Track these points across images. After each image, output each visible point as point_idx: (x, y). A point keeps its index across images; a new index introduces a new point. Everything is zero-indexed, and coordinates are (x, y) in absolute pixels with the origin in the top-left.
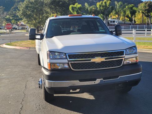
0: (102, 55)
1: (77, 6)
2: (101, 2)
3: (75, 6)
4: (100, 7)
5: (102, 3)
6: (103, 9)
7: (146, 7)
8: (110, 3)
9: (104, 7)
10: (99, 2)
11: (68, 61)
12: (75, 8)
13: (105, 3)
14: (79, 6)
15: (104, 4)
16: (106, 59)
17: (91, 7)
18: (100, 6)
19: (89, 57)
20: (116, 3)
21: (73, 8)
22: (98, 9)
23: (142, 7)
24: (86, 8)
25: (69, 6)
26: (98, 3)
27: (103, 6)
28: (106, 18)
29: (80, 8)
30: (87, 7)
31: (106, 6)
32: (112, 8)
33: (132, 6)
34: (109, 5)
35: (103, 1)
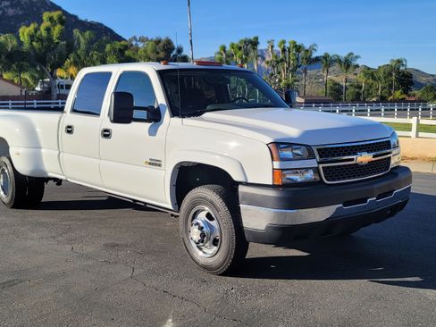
2: (32, 27)
4: (32, 41)
5: (36, 30)
6: (39, 49)
8: (62, 32)
9: (45, 44)
10: (28, 26)
11: (319, 163)
13: (48, 30)
15: (43, 33)
16: (374, 157)
18: (32, 37)
19: (350, 154)
20: (76, 32)
22: (26, 46)
23: (149, 52)
26: (23, 27)
27: (40, 40)
28: (51, 73)
31: (50, 39)
32: (67, 46)
33: (122, 45)
34: (58, 38)
35: (40, 25)
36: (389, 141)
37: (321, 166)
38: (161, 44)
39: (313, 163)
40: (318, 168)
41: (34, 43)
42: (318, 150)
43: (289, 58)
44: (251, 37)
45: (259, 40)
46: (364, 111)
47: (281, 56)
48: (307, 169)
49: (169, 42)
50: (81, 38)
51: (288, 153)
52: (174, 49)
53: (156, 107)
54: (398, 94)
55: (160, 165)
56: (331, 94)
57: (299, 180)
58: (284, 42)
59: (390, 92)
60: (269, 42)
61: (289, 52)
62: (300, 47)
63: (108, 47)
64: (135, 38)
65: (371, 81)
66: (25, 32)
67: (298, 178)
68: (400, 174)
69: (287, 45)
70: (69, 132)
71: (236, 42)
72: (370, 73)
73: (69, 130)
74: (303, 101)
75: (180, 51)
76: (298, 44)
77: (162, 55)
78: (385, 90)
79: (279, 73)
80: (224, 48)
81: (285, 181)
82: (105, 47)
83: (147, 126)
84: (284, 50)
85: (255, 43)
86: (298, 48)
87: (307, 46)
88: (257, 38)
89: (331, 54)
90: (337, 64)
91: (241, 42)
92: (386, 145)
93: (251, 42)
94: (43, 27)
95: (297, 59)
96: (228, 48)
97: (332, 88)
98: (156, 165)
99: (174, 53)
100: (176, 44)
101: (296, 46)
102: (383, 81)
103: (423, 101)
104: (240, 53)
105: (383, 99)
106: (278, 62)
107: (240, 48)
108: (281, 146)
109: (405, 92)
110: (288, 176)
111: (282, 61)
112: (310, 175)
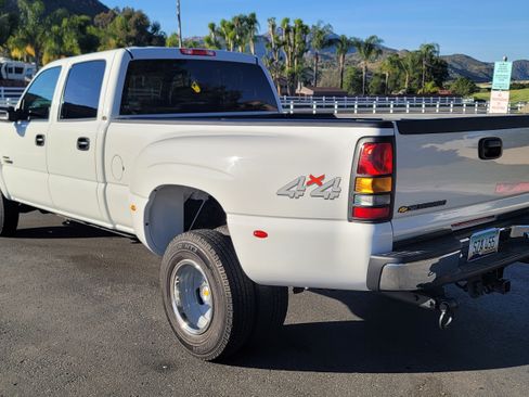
7: (128, 30)
23: (118, 29)
32: (10, 19)
33: (82, 20)
38: (133, 20)
43: (294, 40)
44: (248, 15)
45: (257, 18)
46: (385, 106)
47: (283, 38)
49: (142, 18)
50: (30, 13)
52: (148, 26)
54: (429, 86)
56: (352, 85)
58: (287, 20)
59: (420, 84)
60: (269, 20)
61: (295, 32)
62: (307, 27)
63: (65, 22)
65: (397, 70)
69: (292, 24)
71: (229, 19)
72: (396, 62)
74: (312, 92)
75: (156, 28)
76: (304, 23)
77: (133, 33)
78: (415, 82)
79: (281, 59)
80: (212, 27)
82: (61, 22)
84: (288, 31)
85: (252, 21)
86: (304, 29)
87: (320, 27)
88: (253, 15)
90: (355, 48)
91: (235, 19)
93: (245, 19)
95: (304, 42)
96: (218, 26)
97: (353, 78)
99: (149, 30)
100: (152, 21)
101: (301, 26)
102: (411, 70)
103: (456, 96)
104: (231, 34)
105: (410, 93)
106: (279, 46)
107: (232, 27)
109: (439, 84)
111: (284, 43)
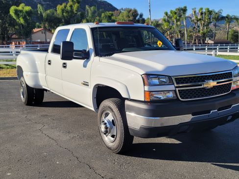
0: (214, 77)
1: (23, 8)
2: (64, 5)
3: (20, 8)
4: (63, 13)
5: (65, 7)
6: (67, 17)
7: (129, 17)
8: (78, 8)
9: (70, 14)
10: (61, 4)
11: (176, 87)
12: (21, 11)
13: (71, 6)
14: (28, 8)
15: (68, 8)
17: (48, 12)
18: (63, 11)
19: (199, 81)
20: (87, 7)
21: (17, 12)
22: (60, 15)
23: (125, 17)
24: (39, 12)
25: (10, 8)
26: (59, 5)
27: (67, 12)
29: (29, 13)
30: (41, 12)
31: (72, 11)
32: (81, 15)
33: (110, 14)
34: (76, 11)
35: (67, 4)
36: (231, 72)
37: (177, 89)
38: (131, 12)
39: (172, 87)
40: (175, 91)
41: (64, 14)
42: (176, 79)
43: (205, 18)
44: (182, 7)
47: (199, 17)
48: (169, 91)
49: (135, 11)
50: (89, 11)
51: (156, 81)
52: (138, 15)
53: (87, 50)
55: (88, 85)
56: (232, 38)
57: (162, 98)
58: (202, 9)
60: (193, 9)
61: (205, 14)
62: (211, 11)
63: (103, 15)
64: (122, 9)
66: (59, 8)
67: (162, 96)
68: (237, 94)
69: (204, 10)
70: (49, 64)
71: (174, 10)
73: (50, 63)
74: (213, 42)
75: (141, 16)
76: (210, 10)
77: (131, 18)
79: (198, 27)
80: (166, 14)
81: (152, 98)
82: (101, 15)
83: (82, 61)
84: (202, 14)
85: (184, 10)
86: (210, 12)
87: (217, 11)
88: (186, 7)
89: (231, 15)
90: (235, 21)
91: (177, 9)
92: (229, 75)
93: (182, 9)
94: (68, 5)
95: (210, 19)
96: (169, 13)
97: (233, 35)
98: (87, 85)
99: (138, 17)
100: (139, 13)
101: (209, 11)
104: (175, 16)
106: (198, 21)
107: (176, 13)
108: (151, 76)
110: (155, 96)
111: (200, 19)
112: (171, 95)
